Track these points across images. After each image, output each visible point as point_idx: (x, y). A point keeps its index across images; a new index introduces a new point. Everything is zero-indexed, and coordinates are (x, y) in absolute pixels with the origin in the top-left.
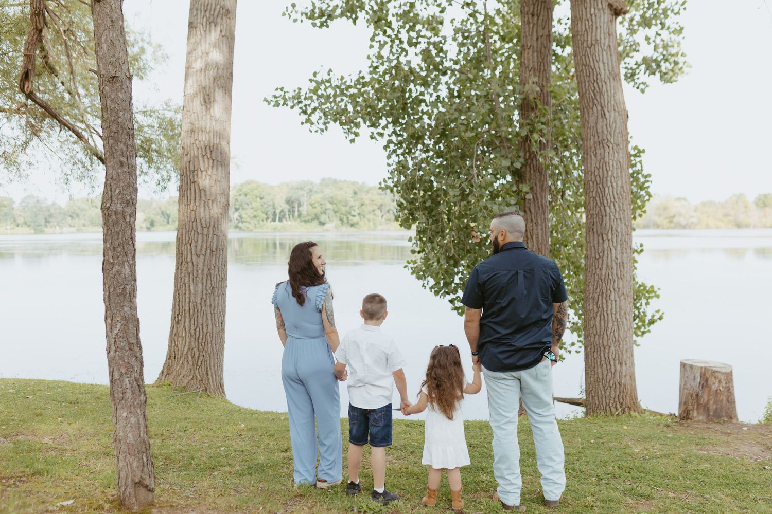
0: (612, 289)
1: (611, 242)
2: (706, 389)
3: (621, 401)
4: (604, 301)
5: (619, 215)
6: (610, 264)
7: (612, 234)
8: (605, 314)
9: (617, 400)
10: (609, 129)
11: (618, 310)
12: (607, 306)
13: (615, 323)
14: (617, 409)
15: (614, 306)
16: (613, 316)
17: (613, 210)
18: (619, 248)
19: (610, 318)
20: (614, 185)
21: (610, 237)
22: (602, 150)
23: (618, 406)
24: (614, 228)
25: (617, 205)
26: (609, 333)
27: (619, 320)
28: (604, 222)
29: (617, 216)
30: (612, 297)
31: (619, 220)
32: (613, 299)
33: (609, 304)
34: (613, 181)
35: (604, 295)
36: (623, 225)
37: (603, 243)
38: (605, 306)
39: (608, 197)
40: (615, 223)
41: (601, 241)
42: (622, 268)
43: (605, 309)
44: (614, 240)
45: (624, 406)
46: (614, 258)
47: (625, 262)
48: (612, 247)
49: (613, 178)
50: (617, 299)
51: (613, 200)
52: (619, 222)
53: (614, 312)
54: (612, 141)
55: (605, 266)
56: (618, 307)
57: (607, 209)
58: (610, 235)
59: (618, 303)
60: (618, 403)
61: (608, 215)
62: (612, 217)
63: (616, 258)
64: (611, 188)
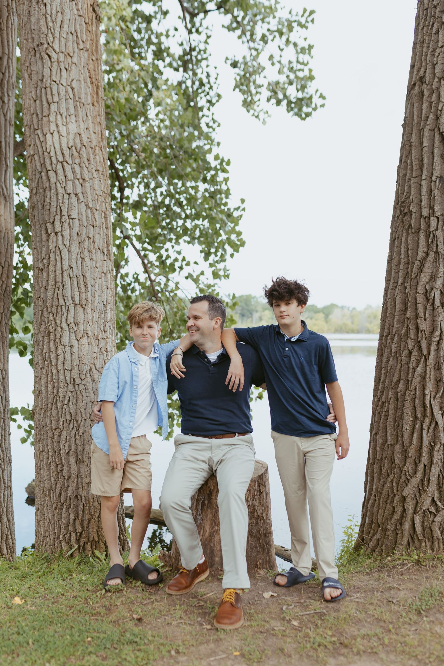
0: (64, 325)
1: (60, 238)
2: (209, 511)
3: (79, 530)
4: (52, 347)
5: (74, 186)
6: (59, 279)
7: (62, 223)
8: (54, 371)
9: (70, 528)
10: (51, 24)
11: (76, 362)
12: (57, 356)
13: (71, 388)
14: (71, 547)
15: (68, 355)
16: (68, 374)
17: (61, 177)
18: (75, 249)
19: (62, 377)
20: (63, 130)
21: (58, 228)
22: (40, 63)
23: (73, 540)
24: (64, 212)
25: (68, 168)
26: (59, 404)
27: (78, 381)
28: (48, 200)
29: (70, 189)
30: (65, 340)
31: (73, 196)
32: (67, 344)
33: (60, 352)
34: (60, 123)
35: (52, 336)
36: (83, 205)
37: (48, 240)
38: (53, 356)
39: (52, 154)
40: (66, 201)
41: (44, 236)
42: (82, 286)
43: (54, 362)
44: (66, 233)
45: (83, 540)
46: (66, 267)
47: (89, 276)
48: (61, 247)
49: (59, 117)
50: (75, 343)
51: (61, 159)
52: (74, 199)
53: (68, 366)
54: (56, 47)
55: (52, 282)
56: (75, 357)
57: (52, 174)
58: (57, 223)
59: (75, 349)
60: (73, 535)
61: (53, 186)
62: (61, 190)
63: (71, 268)
64: (56, 134)
